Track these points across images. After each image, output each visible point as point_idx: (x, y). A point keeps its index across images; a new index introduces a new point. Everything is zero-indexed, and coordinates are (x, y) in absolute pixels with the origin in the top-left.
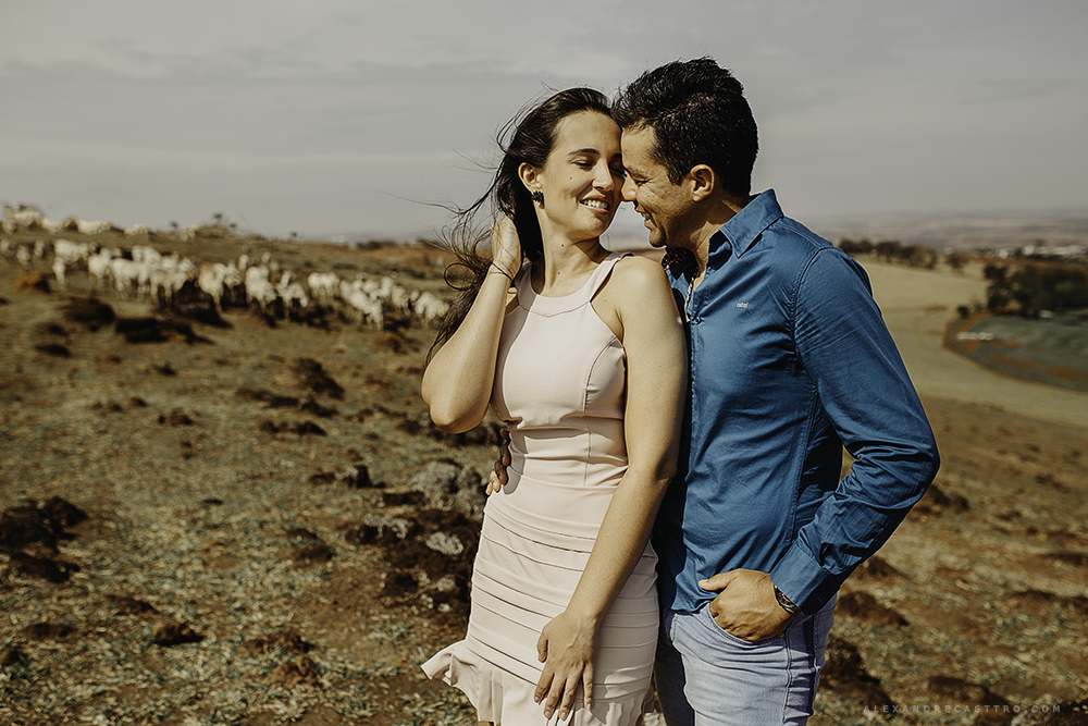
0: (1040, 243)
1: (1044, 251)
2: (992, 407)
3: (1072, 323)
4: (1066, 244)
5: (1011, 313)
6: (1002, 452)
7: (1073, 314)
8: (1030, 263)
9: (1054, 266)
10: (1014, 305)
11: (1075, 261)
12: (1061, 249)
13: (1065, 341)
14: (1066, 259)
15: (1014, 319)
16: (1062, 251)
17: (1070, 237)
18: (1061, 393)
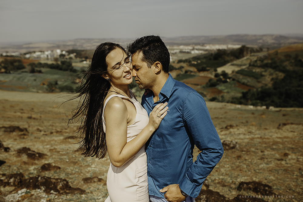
0: (7, 52)
1: (9, 54)
2: (5, 100)
3: (19, 74)
4: (14, 52)
5: (2, 73)
6: (15, 112)
7: (20, 71)
8: (5, 58)
9: (12, 58)
10: (3, 70)
11: (17, 57)
12: (13, 53)
13: (19, 79)
14: (15, 56)
15: (4, 74)
16: (14, 54)
17: (15, 50)
18: (21, 93)
